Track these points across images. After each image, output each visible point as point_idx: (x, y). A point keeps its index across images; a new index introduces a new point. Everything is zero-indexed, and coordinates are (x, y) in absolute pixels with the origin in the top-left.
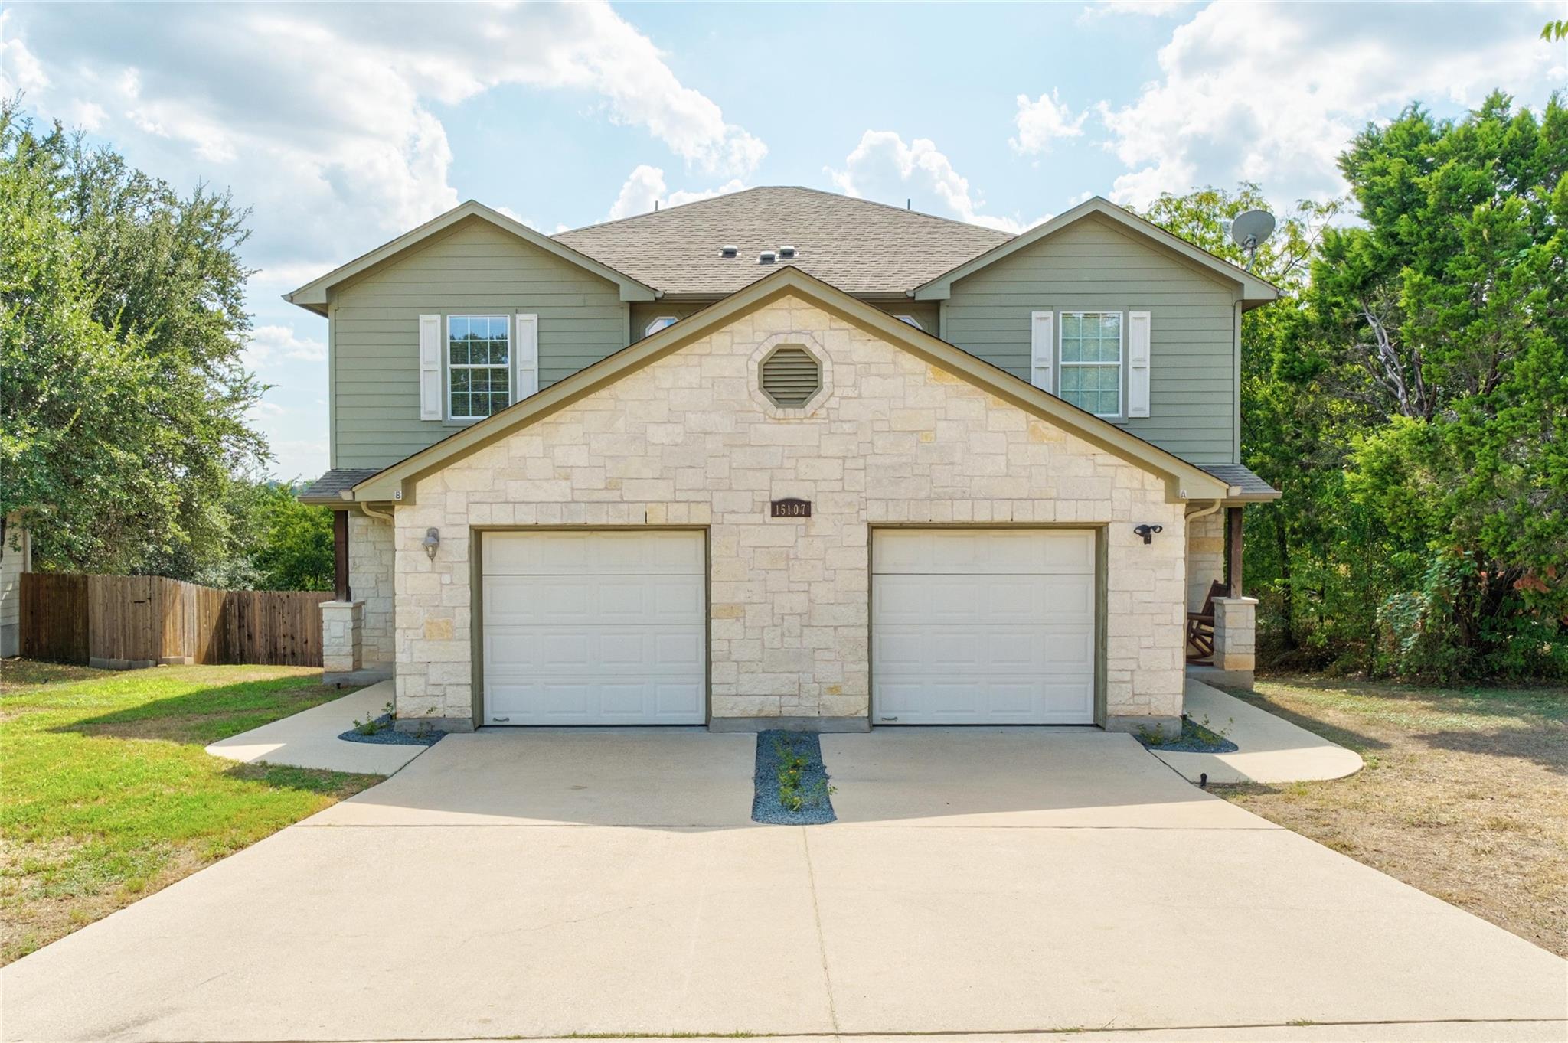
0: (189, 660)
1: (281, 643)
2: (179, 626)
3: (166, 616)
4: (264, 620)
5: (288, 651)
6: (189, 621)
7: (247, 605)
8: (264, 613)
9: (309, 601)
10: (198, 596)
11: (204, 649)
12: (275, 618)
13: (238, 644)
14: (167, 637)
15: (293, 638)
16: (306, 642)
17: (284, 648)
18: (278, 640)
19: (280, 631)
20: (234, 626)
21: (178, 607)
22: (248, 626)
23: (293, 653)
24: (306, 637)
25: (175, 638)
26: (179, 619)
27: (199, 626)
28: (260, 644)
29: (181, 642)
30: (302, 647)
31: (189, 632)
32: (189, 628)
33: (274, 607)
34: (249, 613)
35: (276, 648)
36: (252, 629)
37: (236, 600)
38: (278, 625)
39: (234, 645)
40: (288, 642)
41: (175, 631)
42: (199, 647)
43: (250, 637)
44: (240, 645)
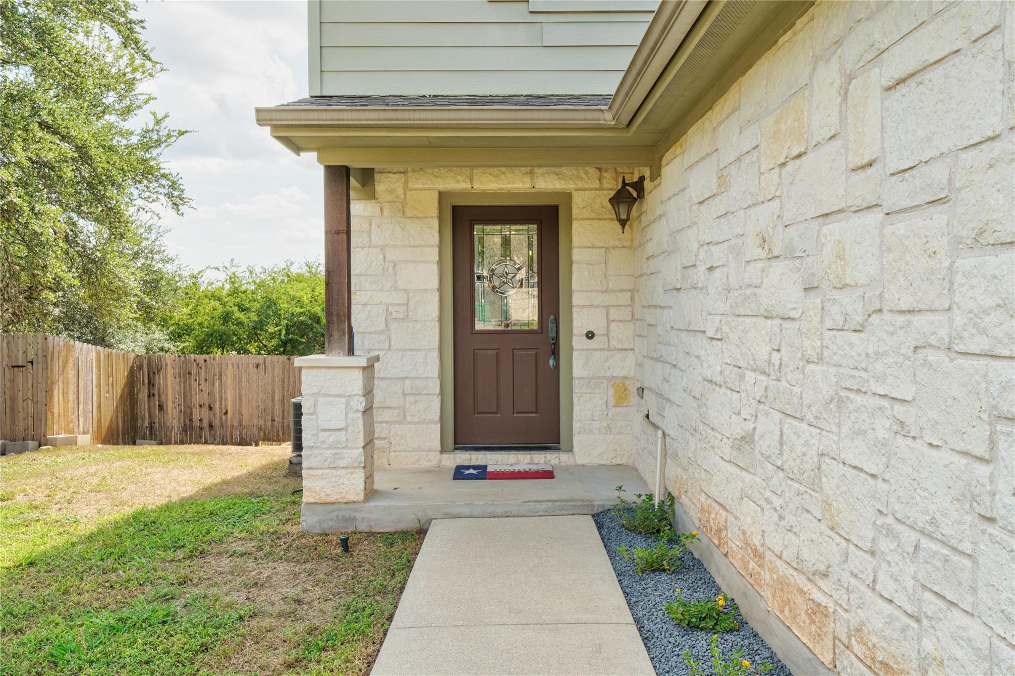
0: (84, 439)
1: (196, 415)
2: (72, 397)
3: (53, 383)
4: (177, 388)
5: (205, 423)
6: (86, 388)
7: (158, 371)
8: (178, 379)
9: (230, 366)
10: (98, 359)
11: (106, 423)
12: (190, 384)
13: (147, 415)
14: (56, 411)
15: (210, 408)
16: (226, 413)
17: (200, 420)
18: (194, 410)
19: (197, 399)
20: (143, 395)
21: (71, 373)
22: (159, 395)
23: (211, 426)
24: (226, 406)
25: (66, 412)
26: (72, 388)
27: (99, 397)
28: (173, 418)
29: (74, 417)
30: (221, 418)
31: (86, 404)
32: (86, 399)
33: (189, 373)
34: (159, 380)
35: (191, 420)
36: (163, 397)
37: (145, 366)
38: (193, 393)
39: (143, 420)
40: (205, 411)
41: (66, 401)
42: (99, 420)
43: (161, 407)
44: (150, 416)
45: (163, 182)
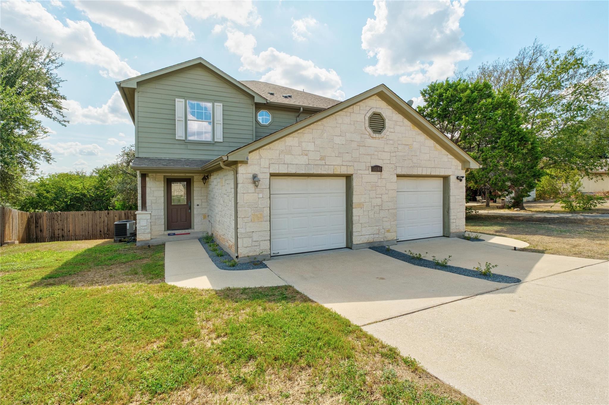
0: (17, 242)
1: (56, 232)
2: (11, 228)
3: (6, 224)
4: (48, 224)
5: (60, 235)
6: (15, 225)
7: (40, 218)
8: (48, 221)
9: (71, 215)
10: (19, 215)
11: (21, 237)
12: (54, 222)
13: (35, 234)
14: (6, 233)
15: (63, 230)
16: (69, 231)
17: (58, 234)
18: (55, 231)
19: (57, 227)
20: (33, 226)
21: (11, 220)
22: (40, 226)
23: (63, 236)
24: (69, 229)
25: (9, 233)
26: (11, 225)
27: (19, 228)
28: (46, 233)
29: (11, 235)
30: (67, 233)
31: (15, 230)
32: (15, 229)
33: (54, 218)
34: (41, 221)
35: (54, 234)
36: (42, 228)
37: (34, 217)
38: (55, 225)
39: (33, 235)
40: (60, 232)
41: (9, 230)
42: (19, 236)
43: (41, 231)
44: (36, 234)
45: (43, 152)
